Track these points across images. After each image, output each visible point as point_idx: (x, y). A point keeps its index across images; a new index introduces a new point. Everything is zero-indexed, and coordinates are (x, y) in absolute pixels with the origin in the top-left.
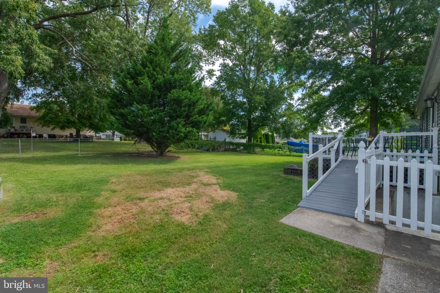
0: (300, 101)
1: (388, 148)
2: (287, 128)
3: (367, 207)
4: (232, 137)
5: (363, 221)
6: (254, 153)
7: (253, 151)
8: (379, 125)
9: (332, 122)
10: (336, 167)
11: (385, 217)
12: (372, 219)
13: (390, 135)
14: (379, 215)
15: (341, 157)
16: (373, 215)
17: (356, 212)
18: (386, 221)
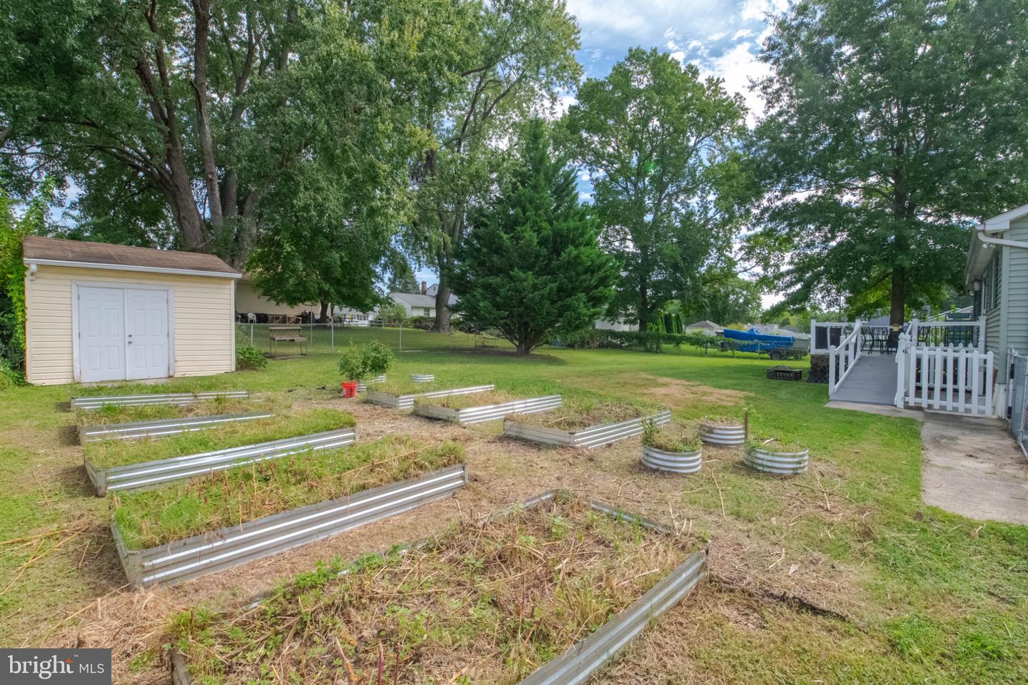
0: (743, 252)
1: (922, 341)
2: (720, 304)
3: (906, 394)
4: (609, 321)
5: (902, 407)
6: (658, 351)
7: (658, 348)
8: (905, 306)
9: (823, 297)
10: (856, 365)
11: (924, 401)
12: (912, 404)
13: (926, 324)
14: (918, 400)
15: (859, 354)
16: (912, 400)
17: (895, 399)
18: (924, 405)
